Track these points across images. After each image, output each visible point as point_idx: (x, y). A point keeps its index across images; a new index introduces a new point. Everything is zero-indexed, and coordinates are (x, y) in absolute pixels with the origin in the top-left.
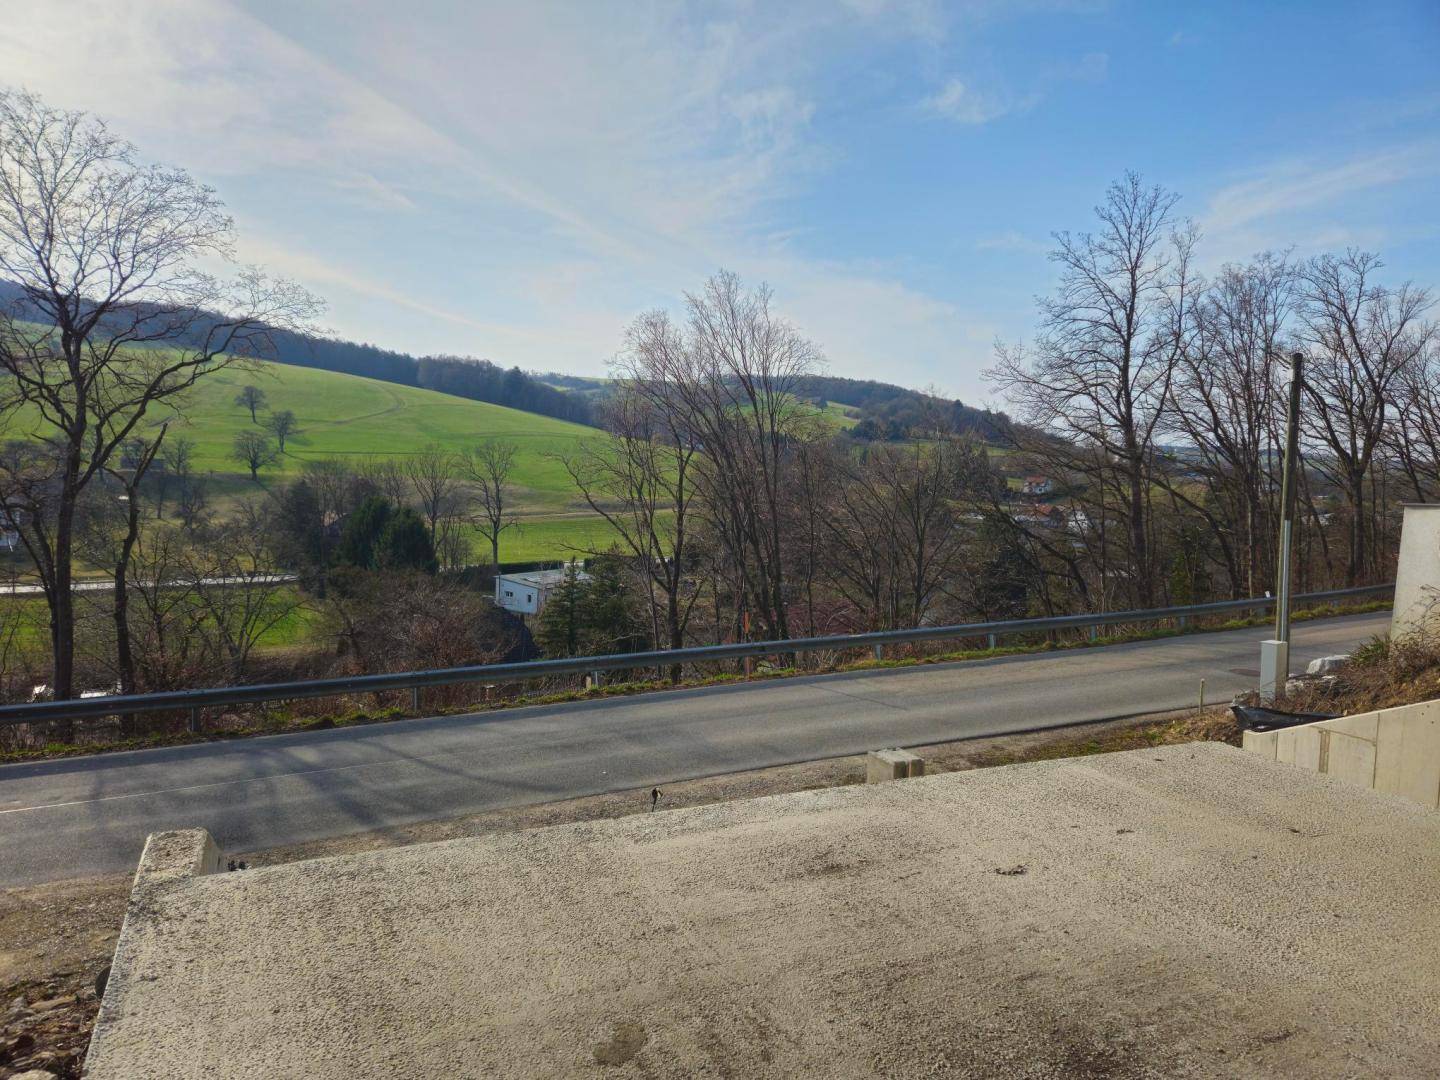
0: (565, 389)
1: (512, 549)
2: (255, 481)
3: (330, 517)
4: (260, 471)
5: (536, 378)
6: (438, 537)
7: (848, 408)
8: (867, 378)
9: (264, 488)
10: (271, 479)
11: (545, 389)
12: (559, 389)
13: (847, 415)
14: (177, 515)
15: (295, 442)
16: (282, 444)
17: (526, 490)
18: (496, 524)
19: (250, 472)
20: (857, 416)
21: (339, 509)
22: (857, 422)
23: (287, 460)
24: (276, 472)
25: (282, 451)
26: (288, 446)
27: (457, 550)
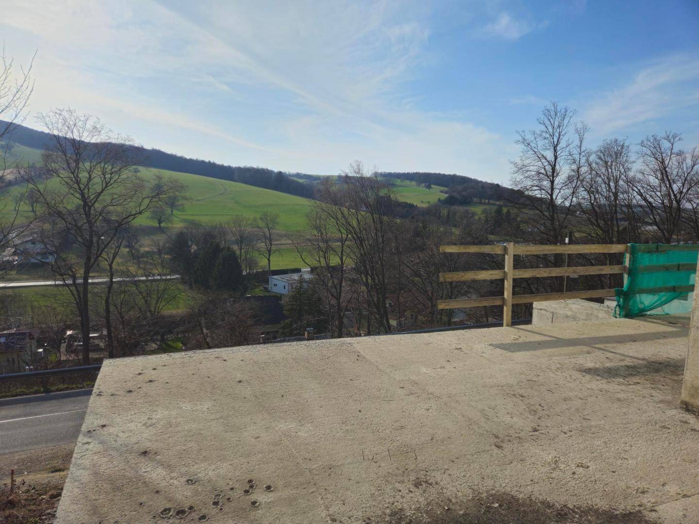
0: (304, 180)
1: (278, 262)
2: (161, 230)
3: (194, 248)
4: (163, 225)
5: (290, 175)
6: (243, 258)
7: (442, 188)
8: (452, 173)
9: (165, 233)
10: (167, 228)
11: (293, 181)
12: (301, 181)
13: (441, 192)
14: (126, 247)
15: (178, 210)
16: (172, 211)
17: (284, 232)
18: (270, 251)
19: (158, 225)
20: (446, 193)
21: (197, 245)
22: (447, 195)
23: (175, 219)
24: (170, 225)
25: (172, 215)
26: (175, 212)
27: (251, 263)
